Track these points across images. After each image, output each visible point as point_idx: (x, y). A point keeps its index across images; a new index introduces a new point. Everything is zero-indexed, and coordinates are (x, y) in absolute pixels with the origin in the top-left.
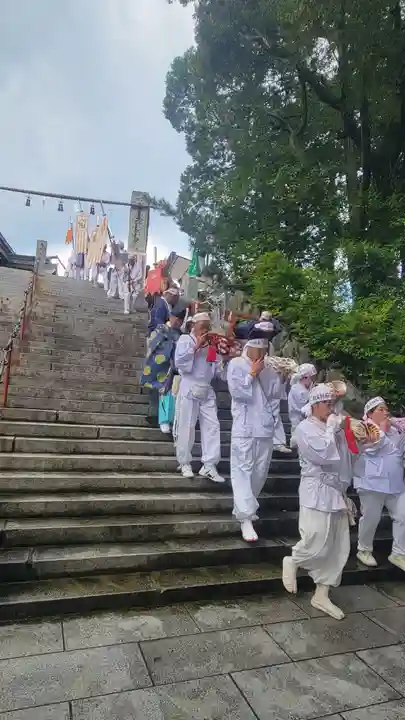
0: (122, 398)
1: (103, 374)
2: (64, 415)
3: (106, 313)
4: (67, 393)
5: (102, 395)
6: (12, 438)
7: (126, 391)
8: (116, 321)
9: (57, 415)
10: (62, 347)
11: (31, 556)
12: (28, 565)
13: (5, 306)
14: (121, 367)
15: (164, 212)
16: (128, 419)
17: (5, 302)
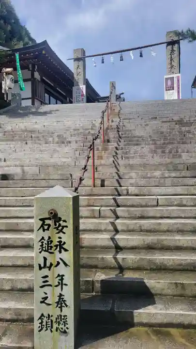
0: (173, 175)
1: (157, 159)
2: (132, 190)
3: (156, 118)
4: (133, 174)
5: (157, 173)
6: (98, 208)
7: (176, 169)
8: (163, 122)
9: (127, 190)
10: (128, 144)
11: (113, 304)
12: (112, 312)
13: (93, 124)
14: (170, 152)
15: (191, 39)
16: (179, 190)
17: (94, 122)
